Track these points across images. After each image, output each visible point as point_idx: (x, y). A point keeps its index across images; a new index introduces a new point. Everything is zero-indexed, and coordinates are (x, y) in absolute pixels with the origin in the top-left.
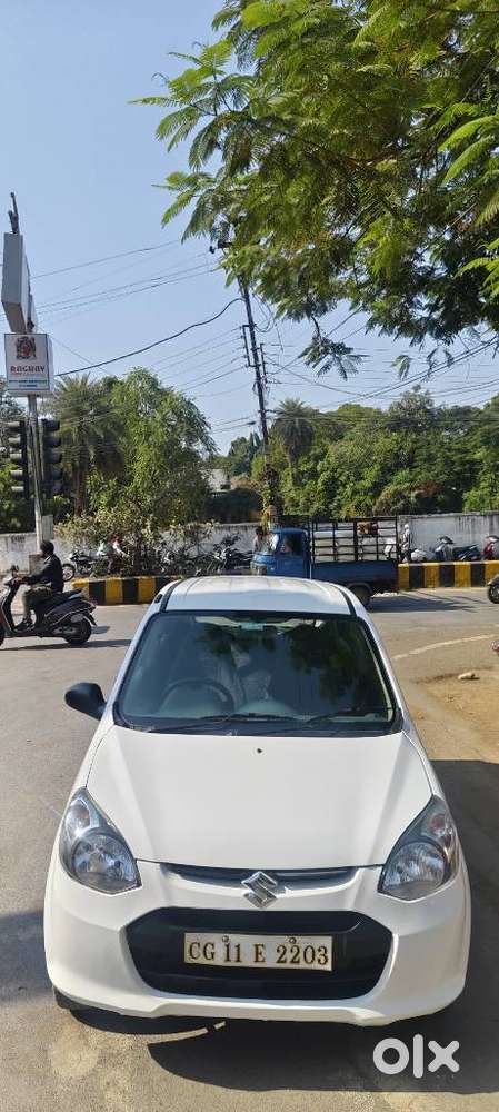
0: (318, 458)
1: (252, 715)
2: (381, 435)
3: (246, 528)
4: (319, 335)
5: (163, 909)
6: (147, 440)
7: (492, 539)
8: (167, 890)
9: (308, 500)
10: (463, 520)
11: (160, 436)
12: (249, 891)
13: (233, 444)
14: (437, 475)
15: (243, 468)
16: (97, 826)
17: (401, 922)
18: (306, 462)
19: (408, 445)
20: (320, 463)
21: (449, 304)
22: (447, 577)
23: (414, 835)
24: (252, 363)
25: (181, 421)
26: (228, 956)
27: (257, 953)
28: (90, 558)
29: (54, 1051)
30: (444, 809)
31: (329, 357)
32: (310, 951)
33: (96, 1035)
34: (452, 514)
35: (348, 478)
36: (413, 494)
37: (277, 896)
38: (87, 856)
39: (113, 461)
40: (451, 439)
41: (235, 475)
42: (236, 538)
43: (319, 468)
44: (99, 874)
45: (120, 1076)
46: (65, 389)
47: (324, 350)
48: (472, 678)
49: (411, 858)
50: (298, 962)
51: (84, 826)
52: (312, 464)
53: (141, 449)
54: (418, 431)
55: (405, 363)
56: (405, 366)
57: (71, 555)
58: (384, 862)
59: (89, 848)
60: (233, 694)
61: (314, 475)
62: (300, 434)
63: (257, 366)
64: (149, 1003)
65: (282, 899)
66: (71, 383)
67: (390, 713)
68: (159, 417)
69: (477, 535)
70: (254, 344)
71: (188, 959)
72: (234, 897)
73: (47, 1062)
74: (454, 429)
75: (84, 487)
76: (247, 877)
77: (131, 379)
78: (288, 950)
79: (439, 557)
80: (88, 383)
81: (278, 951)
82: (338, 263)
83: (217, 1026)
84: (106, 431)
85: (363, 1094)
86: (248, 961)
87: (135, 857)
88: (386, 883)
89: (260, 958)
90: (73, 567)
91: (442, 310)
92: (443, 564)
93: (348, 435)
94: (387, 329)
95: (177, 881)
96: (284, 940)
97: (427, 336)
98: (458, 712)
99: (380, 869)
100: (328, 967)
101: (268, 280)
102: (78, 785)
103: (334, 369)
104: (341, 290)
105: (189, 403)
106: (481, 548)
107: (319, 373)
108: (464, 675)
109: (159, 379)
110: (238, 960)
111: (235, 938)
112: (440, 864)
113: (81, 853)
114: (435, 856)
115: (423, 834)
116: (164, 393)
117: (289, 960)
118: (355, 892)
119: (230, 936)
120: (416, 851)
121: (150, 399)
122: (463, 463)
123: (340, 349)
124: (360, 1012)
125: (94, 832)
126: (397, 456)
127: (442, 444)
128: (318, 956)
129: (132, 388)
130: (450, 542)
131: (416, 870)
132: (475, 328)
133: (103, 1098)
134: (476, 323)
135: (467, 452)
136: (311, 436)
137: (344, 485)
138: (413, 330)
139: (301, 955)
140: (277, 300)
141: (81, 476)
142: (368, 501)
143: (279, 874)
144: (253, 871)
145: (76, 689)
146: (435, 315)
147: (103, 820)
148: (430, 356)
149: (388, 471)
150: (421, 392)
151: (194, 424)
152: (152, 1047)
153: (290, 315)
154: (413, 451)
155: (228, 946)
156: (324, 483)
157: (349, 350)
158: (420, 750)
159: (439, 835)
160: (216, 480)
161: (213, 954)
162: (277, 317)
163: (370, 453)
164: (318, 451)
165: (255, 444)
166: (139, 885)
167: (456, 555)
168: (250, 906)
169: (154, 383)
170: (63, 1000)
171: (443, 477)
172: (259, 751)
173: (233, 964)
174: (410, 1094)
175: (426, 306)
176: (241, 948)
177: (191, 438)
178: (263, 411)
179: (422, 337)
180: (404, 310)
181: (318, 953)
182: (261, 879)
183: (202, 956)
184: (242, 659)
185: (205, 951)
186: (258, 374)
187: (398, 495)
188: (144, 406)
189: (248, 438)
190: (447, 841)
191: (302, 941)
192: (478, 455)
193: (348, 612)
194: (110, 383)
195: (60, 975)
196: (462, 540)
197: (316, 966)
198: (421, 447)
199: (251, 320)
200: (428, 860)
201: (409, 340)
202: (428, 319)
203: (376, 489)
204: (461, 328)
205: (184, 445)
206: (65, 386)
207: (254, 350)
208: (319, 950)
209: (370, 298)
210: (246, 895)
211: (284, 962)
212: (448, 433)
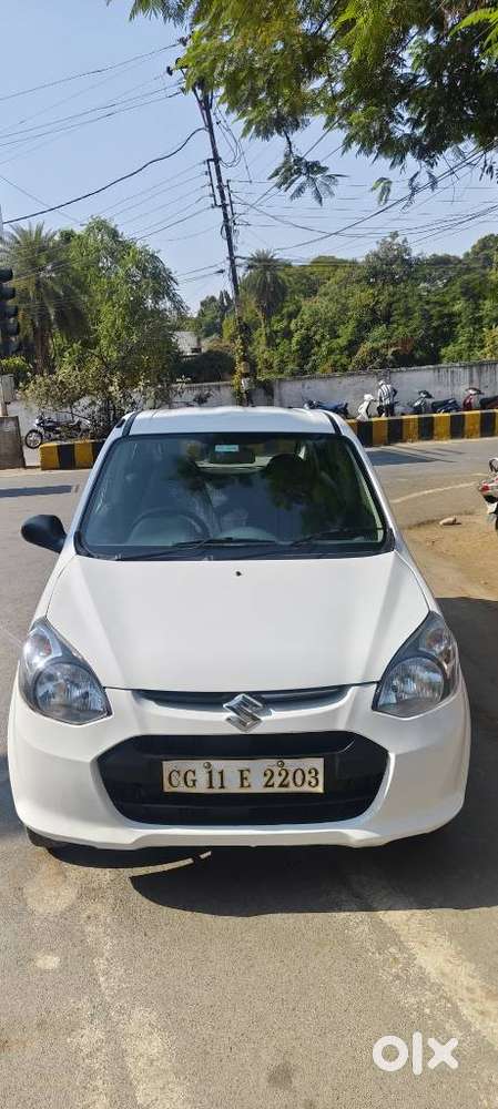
0: (292, 316)
1: (229, 540)
2: (356, 289)
3: (218, 387)
4: (291, 151)
5: (137, 738)
6: (110, 298)
7: (471, 392)
8: (141, 720)
9: (282, 361)
10: (442, 372)
11: (125, 294)
12: (231, 714)
13: (202, 304)
14: (415, 330)
15: (213, 329)
16: (60, 654)
17: (397, 740)
18: (279, 321)
19: (384, 298)
20: (293, 321)
21: (433, 119)
22: (427, 430)
23: (412, 649)
24: (219, 203)
25: (145, 277)
26: (211, 782)
27: (242, 779)
28: (58, 424)
29: (30, 890)
30: (441, 624)
31: (303, 178)
32: (299, 774)
33: (76, 872)
34: (431, 366)
35: (323, 337)
36: (390, 352)
37: (263, 718)
38: (50, 687)
39: (74, 321)
40: (429, 291)
41: (207, 336)
42: (208, 396)
43: (293, 326)
44: (65, 706)
45: (102, 909)
46: (18, 242)
47: (296, 170)
48: (454, 523)
49: (407, 676)
50: (287, 786)
51: (44, 657)
52: (285, 323)
53: (105, 308)
54: (395, 283)
55: (385, 186)
56: (386, 190)
57: (37, 421)
58: (379, 679)
59: (51, 678)
60: (208, 525)
61: (288, 334)
62: (272, 289)
63: (224, 206)
64: (128, 835)
65: (267, 721)
66: (23, 233)
67: (380, 534)
68: (121, 272)
69: (456, 387)
70: (220, 180)
71: (167, 788)
72: (216, 722)
73: (22, 900)
74: (432, 281)
75: (47, 351)
76: (227, 701)
77: (90, 230)
78: (276, 773)
79: (417, 410)
80: (43, 234)
81: (265, 775)
82: (311, 68)
83: (203, 856)
84: (65, 288)
85: (357, 913)
86: (233, 787)
87: (103, 685)
88: (381, 702)
89: (246, 784)
90: (40, 434)
91: (424, 127)
92: (423, 416)
93: (322, 290)
94: (366, 148)
95: (152, 708)
96: (271, 763)
97: (409, 156)
98: (441, 555)
99: (375, 685)
100: (320, 789)
101: (233, 84)
102: (38, 615)
103: (309, 191)
104: (314, 101)
105: (152, 256)
106: (460, 401)
107: (292, 197)
108: (445, 521)
109: (120, 230)
110: (222, 787)
111: (217, 765)
112: (438, 678)
113: (42, 683)
114: (435, 671)
115: (421, 649)
116: (126, 247)
117: (277, 784)
118: (348, 708)
119: (212, 762)
120: (413, 668)
121: (112, 254)
122: (441, 317)
123: (314, 168)
124: (355, 833)
125: (56, 662)
126: (373, 311)
127: (420, 297)
128: (308, 778)
129: (91, 241)
130: (429, 396)
131: (412, 687)
132: (461, 146)
133: (83, 932)
134: (462, 140)
135: (445, 304)
136: (284, 294)
137: (319, 344)
138: (394, 149)
139: (290, 778)
140: (244, 114)
141: (43, 336)
142: (344, 360)
143: (264, 696)
144: (236, 694)
145: (33, 522)
146: (419, 131)
147: (65, 648)
148: (412, 180)
149: (363, 328)
150: (399, 240)
151: (160, 281)
152: (133, 879)
153: (258, 132)
154: (390, 305)
155: (210, 772)
156: (298, 343)
157: (324, 169)
158: (413, 569)
159: (438, 651)
160: (186, 343)
161: (194, 781)
162: (244, 135)
163: (345, 309)
164: (292, 308)
165: (226, 304)
166: (109, 713)
167: (435, 408)
168: (234, 730)
169: (114, 234)
170: (37, 838)
171: (421, 333)
172: (239, 574)
173: (216, 790)
174: (408, 912)
175: (408, 120)
176: (225, 774)
177: (157, 296)
178: (232, 258)
179: (403, 157)
180: (384, 128)
181: (309, 774)
182: (245, 703)
183: (182, 783)
184: (218, 498)
185: (185, 779)
186: (225, 215)
187: (374, 351)
188: (106, 262)
189: (218, 297)
190: (447, 656)
191: (291, 764)
192: (457, 308)
193: (332, 431)
194: (68, 236)
195: (28, 812)
196: (441, 393)
197: (306, 788)
198: (399, 300)
199: (215, 152)
200: (425, 675)
201: (390, 161)
202: (409, 135)
203: (352, 347)
204: (445, 148)
205: (149, 303)
206: (19, 239)
207: (220, 187)
208: (310, 772)
209: (347, 111)
210: (228, 719)
211: (272, 786)
212: (426, 285)
